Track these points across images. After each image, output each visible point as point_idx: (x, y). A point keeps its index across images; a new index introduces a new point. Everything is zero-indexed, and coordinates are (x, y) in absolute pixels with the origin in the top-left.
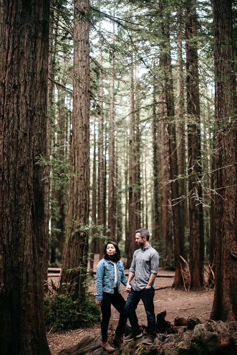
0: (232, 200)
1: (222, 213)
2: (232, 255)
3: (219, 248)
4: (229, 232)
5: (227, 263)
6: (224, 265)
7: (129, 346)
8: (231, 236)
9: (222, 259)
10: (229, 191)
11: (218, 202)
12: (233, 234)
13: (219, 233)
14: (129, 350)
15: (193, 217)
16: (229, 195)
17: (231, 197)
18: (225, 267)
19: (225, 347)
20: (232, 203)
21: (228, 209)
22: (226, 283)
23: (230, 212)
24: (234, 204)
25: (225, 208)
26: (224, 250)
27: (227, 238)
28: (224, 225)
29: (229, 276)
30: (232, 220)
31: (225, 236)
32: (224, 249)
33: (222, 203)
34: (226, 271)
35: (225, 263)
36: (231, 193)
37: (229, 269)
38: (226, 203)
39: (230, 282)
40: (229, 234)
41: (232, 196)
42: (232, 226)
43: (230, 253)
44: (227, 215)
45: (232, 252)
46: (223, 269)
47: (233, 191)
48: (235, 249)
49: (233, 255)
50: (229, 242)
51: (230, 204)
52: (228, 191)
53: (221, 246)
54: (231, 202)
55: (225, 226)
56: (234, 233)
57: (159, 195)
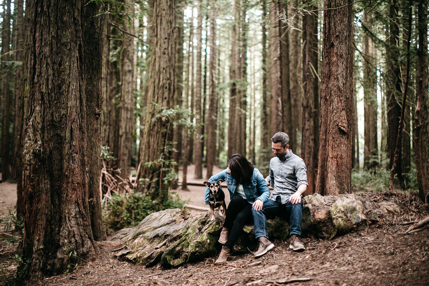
0: (343, 60)
1: (330, 76)
2: (340, 128)
3: (325, 120)
4: (337, 99)
5: (333, 138)
6: (330, 141)
7: (199, 222)
8: (340, 104)
9: (328, 133)
10: (339, 48)
11: (325, 62)
12: (343, 101)
13: (325, 102)
14: (199, 226)
15: (307, 115)
16: (338, 53)
17: (341, 56)
18: (331, 142)
19: (320, 222)
20: (343, 63)
21: (337, 71)
22: (332, 162)
23: (339, 74)
24: (345, 65)
25: (333, 69)
26: (330, 122)
27: (335, 107)
28: (331, 91)
29: (335, 154)
30: (341, 85)
31: (332, 105)
32: (331, 121)
33: (330, 63)
34: (332, 148)
35: (331, 138)
36: (341, 51)
37: (336, 146)
38: (335, 64)
39: (337, 161)
40: (338, 102)
41: (342, 55)
42: (341, 92)
43: (338, 125)
44: (335, 79)
45: (340, 124)
46: (328, 146)
47: (344, 48)
48: (344, 121)
49: (342, 128)
50: (337, 112)
51: (340, 64)
52: (337, 48)
53: (327, 117)
54: (340, 62)
55: (333, 92)
56: (344, 101)
57: (268, 94)
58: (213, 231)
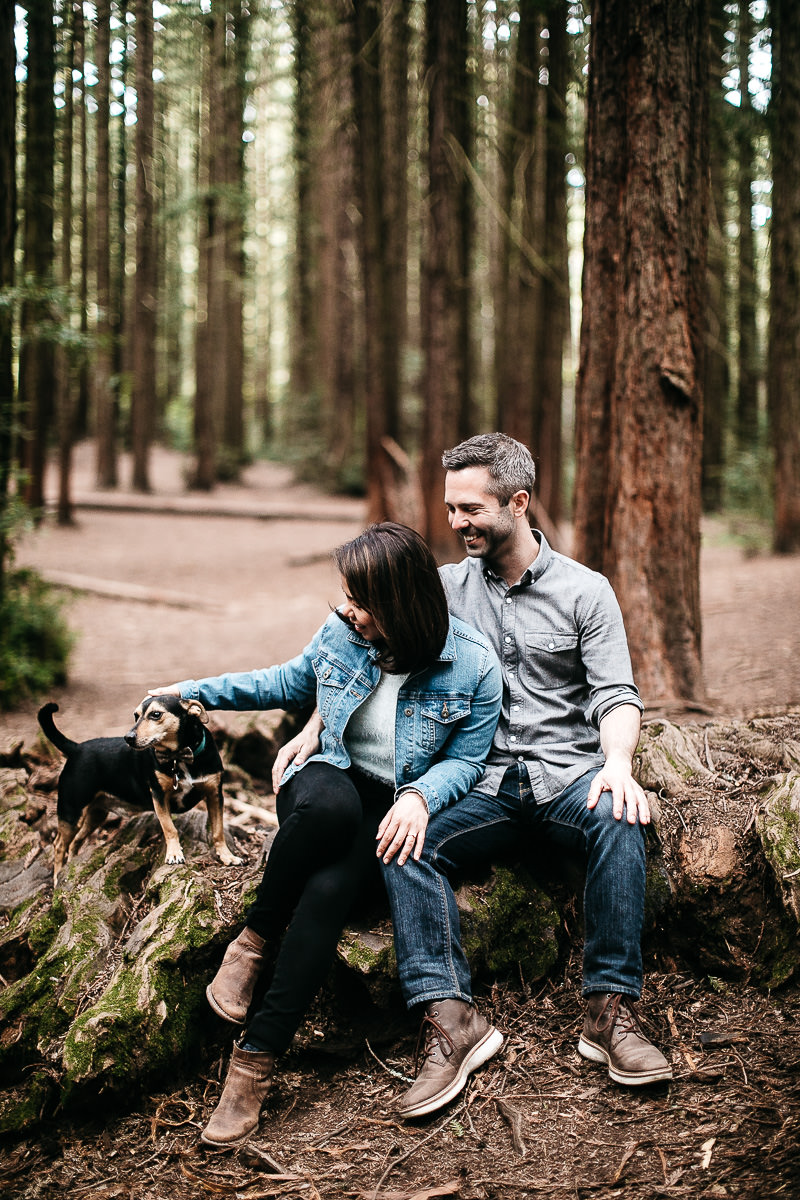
0: (676, 107)
1: (625, 170)
2: (666, 380)
3: (603, 345)
4: (655, 266)
5: (640, 420)
6: (626, 430)
8: (664, 285)
9: (619, 398)
10: (663, 59)
11: (603, 117)
12: (675, 274)
13: (601, 274)
16: (660, 80)
17: (672, 92)
18: (629, 437)
20: (676, 121)
21: (654, 152)
22: (633, 516)
23: (664, 163)
24: (684, 128)
25: (640, 144)
26: (626, 356)
27: (645, 296)
28: (629, 233)
29: (647, 482)
30: (670, 207)
31: (632, 286)
32: (628, 351)
33: (624, 119)
34: (635, 460)
35: (629, 419)
36: (671, 72)
37: (650, 450)
38: (647, 122)
39: (655, 510)
40: (658, 277)
41: (676, 87)
42: (669, 237)
43: (657, 368)
44: (646, 182)
45: (666, 364)
46: (620, 450)
47: (681, 60)
48: (680, 352)
49: (674, 380)
50: (656, 314)
51: (667, 125)
52: (655, 59)
53: (614, 333)
54: (668, 117)
55: (636, 235)
56: (682, 273)
57: (314, 231)
58: (182, 946)
